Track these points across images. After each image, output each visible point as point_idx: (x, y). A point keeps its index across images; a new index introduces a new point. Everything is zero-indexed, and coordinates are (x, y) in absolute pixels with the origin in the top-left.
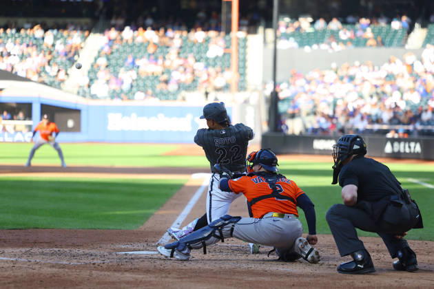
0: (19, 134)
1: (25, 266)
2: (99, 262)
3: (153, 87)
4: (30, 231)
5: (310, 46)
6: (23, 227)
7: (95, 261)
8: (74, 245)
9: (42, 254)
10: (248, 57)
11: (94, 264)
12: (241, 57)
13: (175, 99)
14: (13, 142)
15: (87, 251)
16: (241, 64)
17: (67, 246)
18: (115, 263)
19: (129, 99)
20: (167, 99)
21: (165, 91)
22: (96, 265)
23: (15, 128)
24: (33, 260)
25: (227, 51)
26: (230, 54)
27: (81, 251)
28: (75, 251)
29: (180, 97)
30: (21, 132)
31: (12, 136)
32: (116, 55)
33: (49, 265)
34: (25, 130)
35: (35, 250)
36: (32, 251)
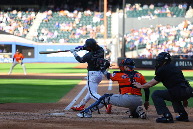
0: (6, 59)
1: (2, 120)
2: (36, 118)
3: (68, 37)
4: (6, 104)
5: (141, 17)
6: (3, 102)
7: (34, 118)
8: (25, 111)
9: (10, 115)
10: (112, 22)
11: (34, 119)
12: (109, 22)
13: (78, 42)
14: (3, 63)
15: (31, 113)
16: (109, 26)
17: (22, 111)
18: (43, 119)
19: (57, 42)
20: (74, 42)
21: (73, 39)
22: (34, 120)
23: (4, 56)
24: (5, 118)
25: (102, 19)
26: (103, 21)
27: (29, 113)
28: (26, 113)
29: (80, 41)
30: (7, 58)
31: (3, 60)
32: (51, 22)
33: (13, 120)
34: (9, 57)
35: (8, 113)
36: (6, 114)
